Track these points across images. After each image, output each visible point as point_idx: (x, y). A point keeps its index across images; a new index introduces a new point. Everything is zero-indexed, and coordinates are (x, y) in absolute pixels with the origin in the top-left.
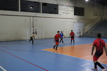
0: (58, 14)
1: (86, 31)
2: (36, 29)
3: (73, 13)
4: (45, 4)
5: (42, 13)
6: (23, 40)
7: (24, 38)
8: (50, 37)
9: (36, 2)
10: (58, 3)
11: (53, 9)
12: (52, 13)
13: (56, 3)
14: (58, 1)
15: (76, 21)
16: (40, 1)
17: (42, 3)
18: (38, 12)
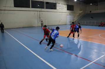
0: (56, 9)
1: (75, 21)
2: (42, 20)
3: (66, 9)
4: (47, 3)
5: (46, 8)
6: (33, 27)
7: (34, 26)
8: (51, 25)
9: (41, 2)
10: (56, 2)
11: (53, 6)
12: (52, 9)
13: (55, 2)
14: (56, 1)
15: (68, 14)
16: (44, 1)
17: (46, 2)
18: (43, 8)
